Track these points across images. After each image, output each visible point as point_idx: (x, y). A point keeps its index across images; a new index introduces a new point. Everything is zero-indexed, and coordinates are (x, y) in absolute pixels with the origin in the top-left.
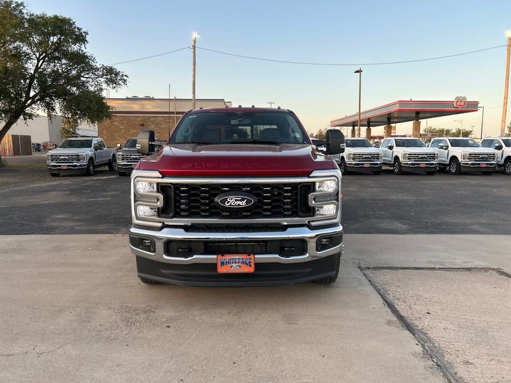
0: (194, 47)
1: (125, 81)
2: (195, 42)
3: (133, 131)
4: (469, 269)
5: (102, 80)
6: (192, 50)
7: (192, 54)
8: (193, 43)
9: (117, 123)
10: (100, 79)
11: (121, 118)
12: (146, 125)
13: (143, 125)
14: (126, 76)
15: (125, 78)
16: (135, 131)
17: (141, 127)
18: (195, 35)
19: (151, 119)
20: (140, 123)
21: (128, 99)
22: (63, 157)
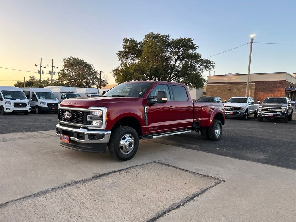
0: (252, 43)
1: (213, 66)
2: (252, 39)
3: (224, 93)
4: (206, 176)
5: (203, 66)
6: (250, 45)
7: (250, 47)
8: (250, 41)
9: (216, 89)
10: (201, 66)
11: (218, 86)
12: (232, 90)
13: (230, 90)
14: (214, 63)
15: (214, 64)
16: (225, 93)
17: (229, 91)
18: (253, 36)
19: (235, 86)
20: (229, 88)
21: (226, 75)
22: (231, 108)
